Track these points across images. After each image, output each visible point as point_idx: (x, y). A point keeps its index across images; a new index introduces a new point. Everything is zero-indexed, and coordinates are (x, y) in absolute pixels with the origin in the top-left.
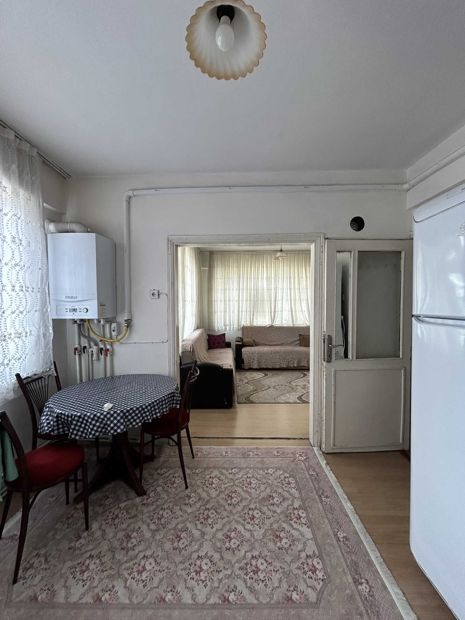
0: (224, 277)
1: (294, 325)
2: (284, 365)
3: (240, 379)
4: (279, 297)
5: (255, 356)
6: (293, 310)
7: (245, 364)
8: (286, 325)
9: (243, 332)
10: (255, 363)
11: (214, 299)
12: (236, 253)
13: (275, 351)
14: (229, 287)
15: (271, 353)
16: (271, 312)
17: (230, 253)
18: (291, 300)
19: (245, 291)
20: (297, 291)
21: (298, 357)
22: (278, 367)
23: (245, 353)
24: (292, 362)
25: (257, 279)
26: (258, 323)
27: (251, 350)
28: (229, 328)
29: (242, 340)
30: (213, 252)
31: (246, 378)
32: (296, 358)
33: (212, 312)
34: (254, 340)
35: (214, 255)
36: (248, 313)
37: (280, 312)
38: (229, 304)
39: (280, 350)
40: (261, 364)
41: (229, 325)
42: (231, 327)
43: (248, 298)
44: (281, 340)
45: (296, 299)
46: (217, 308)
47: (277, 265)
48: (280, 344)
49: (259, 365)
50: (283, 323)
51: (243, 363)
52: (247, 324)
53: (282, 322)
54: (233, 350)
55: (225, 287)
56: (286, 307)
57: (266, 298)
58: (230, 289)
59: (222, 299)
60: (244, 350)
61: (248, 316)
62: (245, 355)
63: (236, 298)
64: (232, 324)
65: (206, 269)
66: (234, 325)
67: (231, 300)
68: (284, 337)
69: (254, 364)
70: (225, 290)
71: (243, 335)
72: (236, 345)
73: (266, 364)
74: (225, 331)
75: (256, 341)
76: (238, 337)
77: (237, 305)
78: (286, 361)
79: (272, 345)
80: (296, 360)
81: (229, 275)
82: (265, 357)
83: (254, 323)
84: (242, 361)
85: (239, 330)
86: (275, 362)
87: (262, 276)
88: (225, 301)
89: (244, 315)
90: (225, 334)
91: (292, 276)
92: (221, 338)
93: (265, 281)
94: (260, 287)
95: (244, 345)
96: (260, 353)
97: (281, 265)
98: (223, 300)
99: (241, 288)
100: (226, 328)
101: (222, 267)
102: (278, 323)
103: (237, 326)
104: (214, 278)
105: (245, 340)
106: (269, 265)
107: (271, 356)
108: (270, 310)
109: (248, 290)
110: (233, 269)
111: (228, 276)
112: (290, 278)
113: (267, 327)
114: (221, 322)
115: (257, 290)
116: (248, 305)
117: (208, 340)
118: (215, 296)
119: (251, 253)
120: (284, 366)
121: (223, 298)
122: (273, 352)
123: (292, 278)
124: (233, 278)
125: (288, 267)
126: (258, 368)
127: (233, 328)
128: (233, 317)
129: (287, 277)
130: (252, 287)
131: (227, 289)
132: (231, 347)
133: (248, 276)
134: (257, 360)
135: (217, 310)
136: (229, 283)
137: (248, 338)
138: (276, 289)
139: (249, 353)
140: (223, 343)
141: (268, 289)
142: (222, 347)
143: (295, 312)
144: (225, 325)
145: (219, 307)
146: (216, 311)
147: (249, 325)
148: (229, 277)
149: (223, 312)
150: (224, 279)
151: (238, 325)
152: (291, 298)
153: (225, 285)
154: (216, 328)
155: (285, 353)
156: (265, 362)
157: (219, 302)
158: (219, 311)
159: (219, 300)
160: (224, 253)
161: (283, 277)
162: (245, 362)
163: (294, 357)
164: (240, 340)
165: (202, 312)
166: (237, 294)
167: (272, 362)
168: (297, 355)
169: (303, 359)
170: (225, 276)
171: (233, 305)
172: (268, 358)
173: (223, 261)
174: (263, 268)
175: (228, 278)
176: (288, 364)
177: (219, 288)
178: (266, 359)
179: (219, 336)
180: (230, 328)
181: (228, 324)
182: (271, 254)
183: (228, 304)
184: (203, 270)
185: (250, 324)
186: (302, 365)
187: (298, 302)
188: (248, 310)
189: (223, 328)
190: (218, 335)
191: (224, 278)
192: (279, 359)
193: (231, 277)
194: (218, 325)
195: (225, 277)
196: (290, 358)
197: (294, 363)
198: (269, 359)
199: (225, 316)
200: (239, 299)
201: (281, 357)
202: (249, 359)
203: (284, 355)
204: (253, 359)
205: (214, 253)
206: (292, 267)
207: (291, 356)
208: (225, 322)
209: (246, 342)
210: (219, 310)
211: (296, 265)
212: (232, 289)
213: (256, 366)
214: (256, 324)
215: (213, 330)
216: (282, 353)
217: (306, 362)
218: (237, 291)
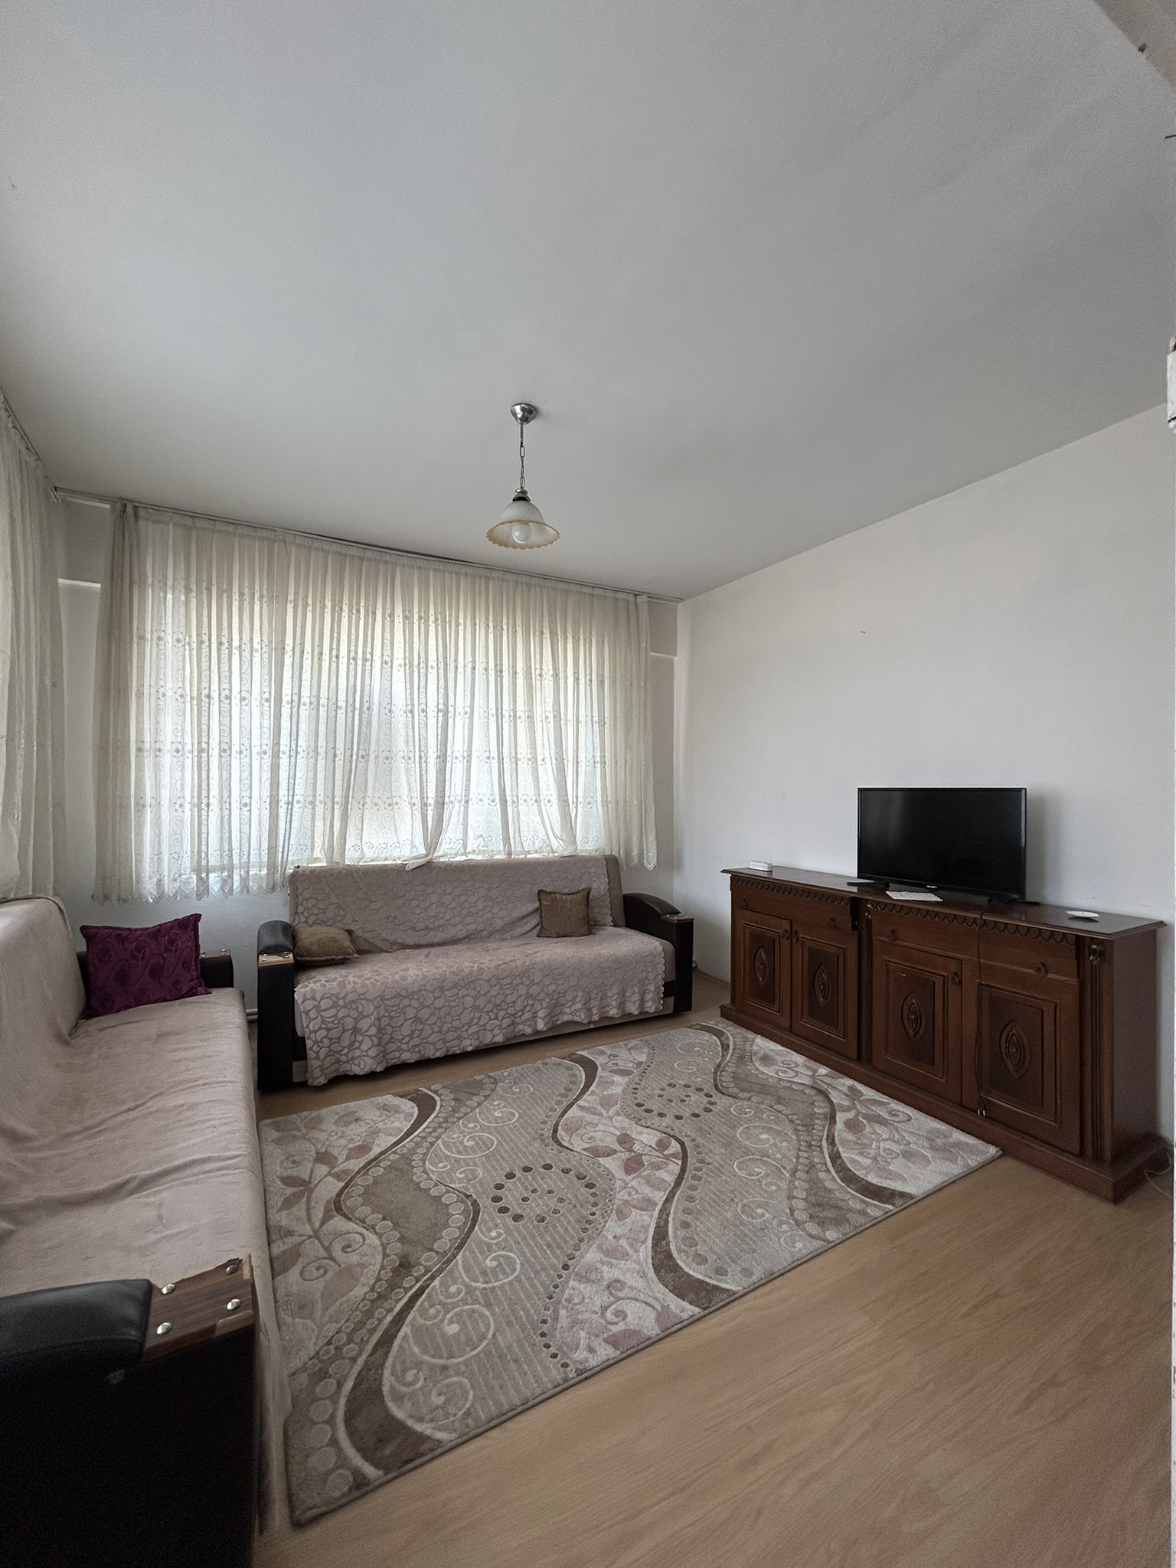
0: (199, 635)
1: (509, 854)
2: (496, 1031)
3: (288, 1181)
4: (457, 746)
5: (362, 1016)
6: (509, 798)
7: (313, 1063)
8: (480, 857)
9: (295, 895)
10: (364, 1047)
11: (140, 741)
12: (264, 533)
13: (456, 979)
14: (225, 686)
15: (442, 989)
16: (425, 805)
17: (231, 528)
18: (501, 761)
19: (304, 712)
20: (522, 726)
21: (552, 987)
22: (469, 1045)
23: (309, 1005)
24: (527, 1015)
25: (364, 665)
26: (366, 850)
27: (342, 985)
28: (224, 882)
29: (294, 938)
30: (136, 508)
31: (324, 1158)
32: (542, 996)
33: (124, 807)
34: (350, 932)
35: (141, 522)
36: (320, 809)
37: (457, 805)
38: (225, 768)
39: (480, 969)
40: (393, 1046)
41: (222, 869)
42: (231, 876)
43: (322, 743)
44: (468, 920)
45: (519, 756)
46: (158, 786)
47: (450, 615)
48: (463, 934)
49: (385, 1054)
50: (469, 849)
51: (303, 1056)
52: (316, 860)
53: (465, 845)
54: (243, 996)
55: (205, 684)
56: (483, 784)
57: (402, 746)
58: (228, 697)
59: (184, 745)
60: (309, 990)
61: (319, 823)
62: (312, 1015)
63: (260, 739)
64: (236, 861)
65: (87, 592)
66: (247, 866)
67: (235, 748)
68: (480, 906)
69: (358, 1053)
70: (200, 700)
71: (295, 913)
72: (265, 973)
73: (416, 1041)
74: (199, 897)
75: (359, 933)
76: (272, 926)
77: (267, 775)
78: (501, 1014)
79: (432, 945)
80: (545, 1005)
81: (225, 632)
82: (410, 1013)
83: (348, 855)
84: (297, 1048)
85: (274, 888)
86: (457, 1029)
87: (387, 652)
88: (201, 751)
89: (302, 816)
90: (197, 918)
91: (505, 668)
92: (172, 942)
93: (399, 675)
94: (376, 702)
95: (305, 965)
96: (387, 995)
97: (465, 617)
98: (188, 747)
99: (286, 698)
100: (203, 883)
101: (188, 590)
102: (450, 850)
103: (264, 872)
104: (142, 638)
105: (310, 935)
106: (416, 610)
107: (439, 1003)
108: (422, 798)
109: (322, 710)
110: (246, 605)
111: (219, 636)
112: (499, 672)
113: (410, 867)
114: (177, 857)
115: (366, 709)
116: (321, 775)
117: (83, 961)
118: (147, 726)
119: (335, 547)
120: (496, 1039)
121: (188, 740)
122: (447, 985)
123: (505, 674)
124: (246, 648)
125: (491, 630)
126: (379, 1069)
127: (244, 881)
128: (246, 828)
129: (486, 669)
130: (342, 697)
131: (215, 695)
132: (231, 985)
133: (321, 646)
134: (373, 1031)
135: (157, 799)
136: (225, 667)
137: (323, 923)
138: (445, 712)
139: (335, 1005)
140: (186, 965)
141: (412, 712)
142: (178, 992)
143: (516, 802)
144: (198, 870)
145: (166, 780)
146: (148, 800)
147: (324, 864)
148: (224, 640)
149: (187, 807)
150: (199, 648)
151: (272, 866)
152: (500, 753)
153: (205, 673)
154: (149, 887)
155: (498, 979)
156: (411, 1036)
157: (167, 759)
158: (165, 802)
159: (167, 746)
160: (200, 523)
161: (474, 668)
162: (311, 1054)
163: (534, 990)
164: (282, 940)
165: (59, 805)
166: (266, 723)
167: (446, 1027)
168: (547, 981)
169: (569, 997)
170: (205, 630)
171: (246, 774)
172: (424, 1014)
173: (193, 566)
174: (392, 621)
175: (220, 644)
176: (513, 1024)
177: (170, 686)
178: (417, 1019)
179: (158, 932)
180: (226, 882)
181: (214, 861)
182: (427, 570)
183: (221, 765)
184: (73, 592)
185: (330, 859)
186: (566, 1018)
187: (524, 768)
188: (320, 798)
189: (187, 882)
190: (151, 923)
191: (200, 642)
192: (476, 1008)
193: (236, 643)
194: (159, 870)
195: (205, 638)
196: (519, 996)
197: (535, 1016)
198: (433, 1019)
199: (200, 823)
200: (276, 743)
201: (481, 1002)
202: (334, 1034)
203: (493, 992)
204: (356, 1030)
205: (142, 513)
206: (505, 632)
207: (523, 990)
208: (199, 855)
209: (315, 948)
210: (165, 794)
211: (519, 629)
212: (243, 699)
213: (369, 1061)
214: (358, 855)
215: (129, 898)
216: (488, 981)
217: (578, 1006)
218: (269, 709)
